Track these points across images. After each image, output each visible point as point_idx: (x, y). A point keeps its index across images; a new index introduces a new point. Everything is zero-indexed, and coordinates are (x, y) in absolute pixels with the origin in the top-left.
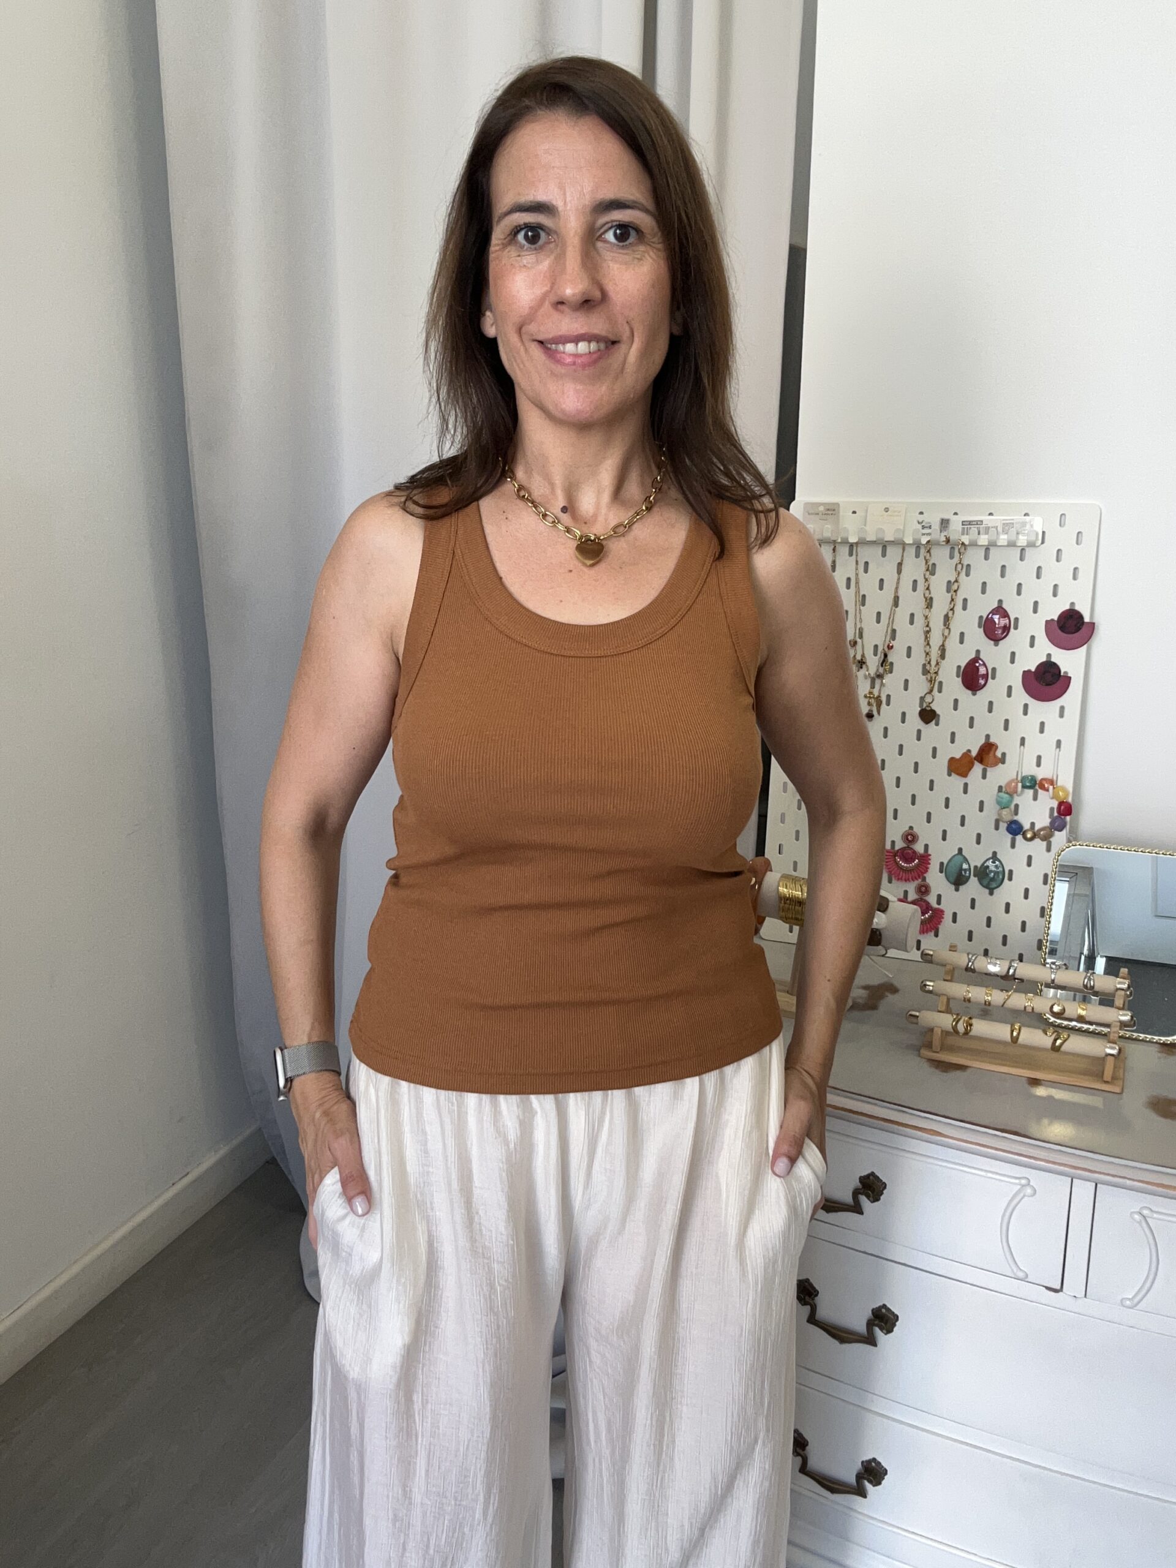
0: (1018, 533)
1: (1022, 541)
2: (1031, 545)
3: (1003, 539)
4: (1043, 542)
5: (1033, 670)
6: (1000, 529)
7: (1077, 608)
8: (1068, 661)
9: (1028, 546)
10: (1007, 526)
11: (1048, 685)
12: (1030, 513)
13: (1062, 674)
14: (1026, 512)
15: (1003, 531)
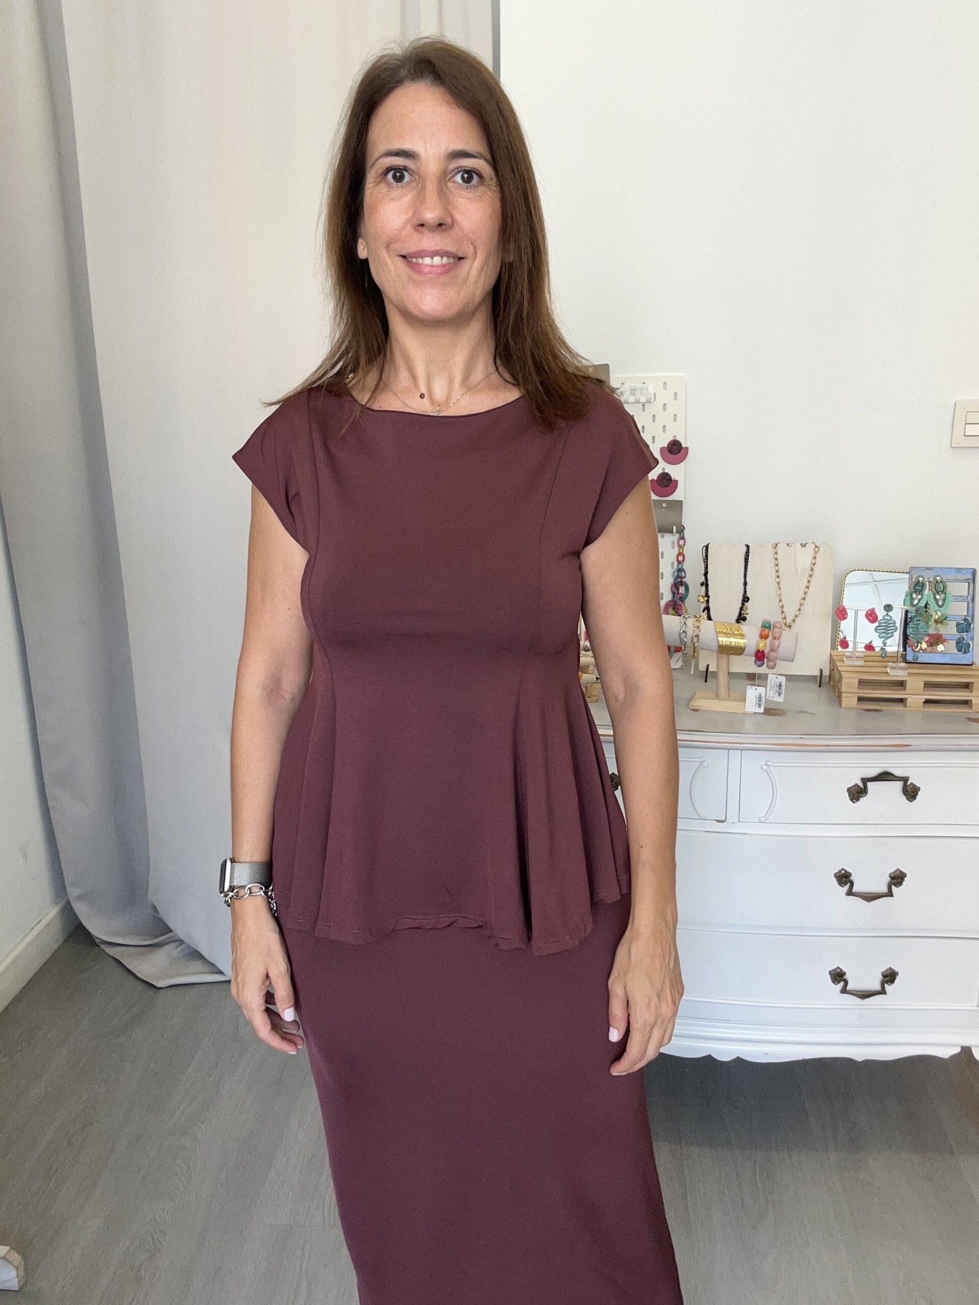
0: (641, 395)
1: (643, 399)
2: (649, 402)
3: (632, 399)
4: (655, 400)
5: (655, 479)
6: (629, 392)
7: (677, 439)
8: (674, 471)
9: (646, 402)
10: (633, 391)
11: (666, 486)
12: (646, 382)
13: (672, 479)
14: (644, 381)
15: (631, 394)
